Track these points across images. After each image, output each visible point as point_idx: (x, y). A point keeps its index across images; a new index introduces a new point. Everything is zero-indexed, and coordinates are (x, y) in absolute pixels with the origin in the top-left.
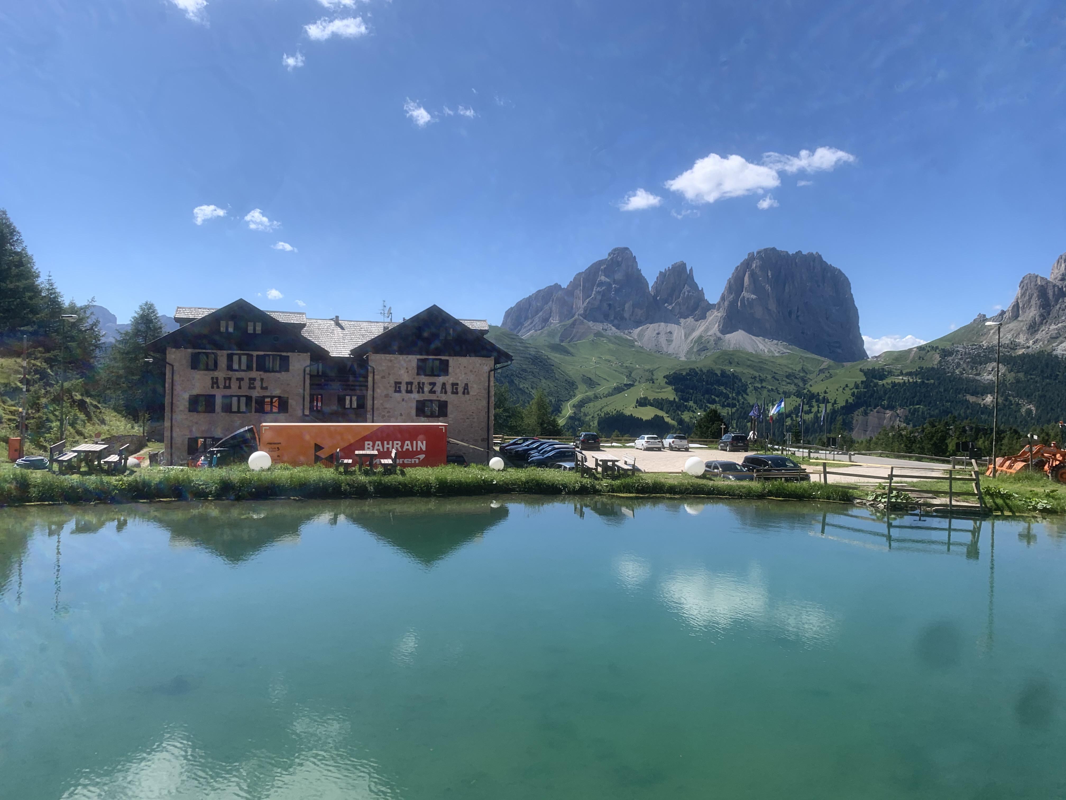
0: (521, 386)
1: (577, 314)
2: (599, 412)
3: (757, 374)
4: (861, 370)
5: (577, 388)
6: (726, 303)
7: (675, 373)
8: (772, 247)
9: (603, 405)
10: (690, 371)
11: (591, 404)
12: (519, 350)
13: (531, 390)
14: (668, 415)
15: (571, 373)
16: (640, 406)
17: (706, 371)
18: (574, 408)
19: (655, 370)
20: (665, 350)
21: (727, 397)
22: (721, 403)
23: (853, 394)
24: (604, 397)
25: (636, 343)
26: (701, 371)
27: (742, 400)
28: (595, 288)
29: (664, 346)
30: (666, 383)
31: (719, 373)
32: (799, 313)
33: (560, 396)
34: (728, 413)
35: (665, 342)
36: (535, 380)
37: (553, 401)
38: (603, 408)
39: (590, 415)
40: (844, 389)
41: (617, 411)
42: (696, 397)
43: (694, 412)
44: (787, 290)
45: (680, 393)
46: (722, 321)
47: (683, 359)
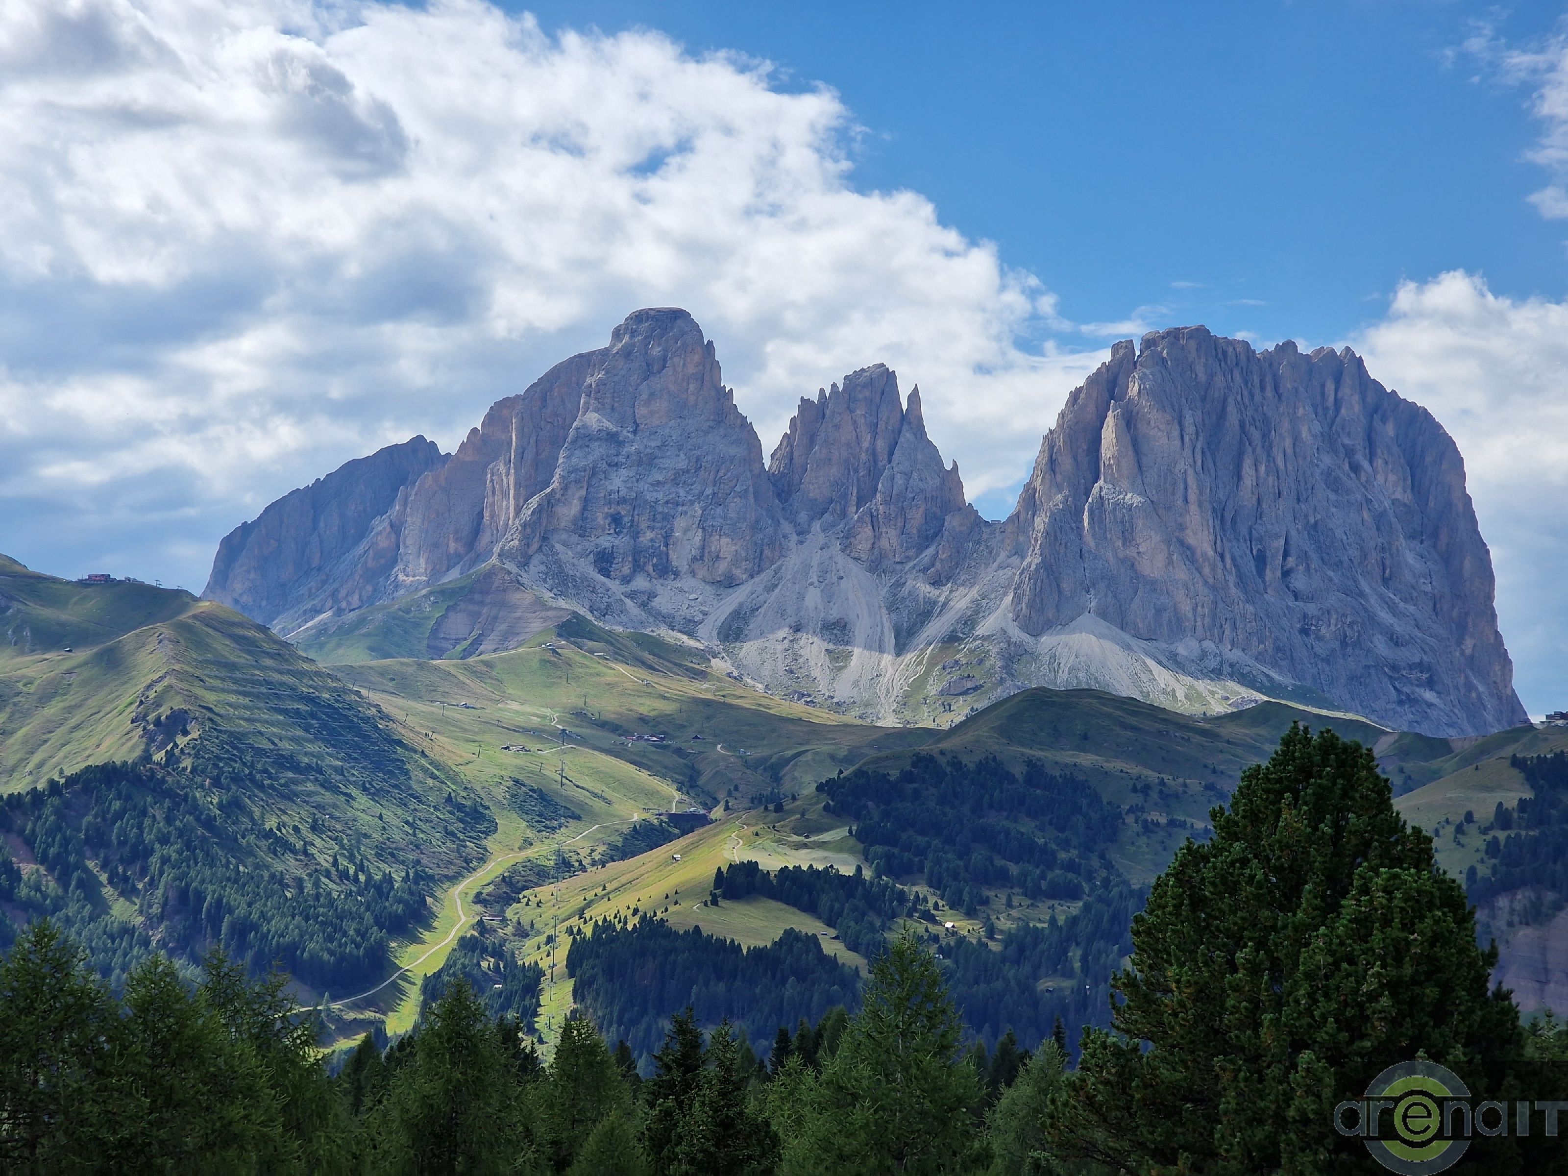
0: (271, 823)
1: (496, 549)
2: (575, 922)
3: (1152, 776)
4: (1517, 763)
5: (492, 829)
6: (1040, 522)
7: (860, 773)
8: (1193, 324)
9: (590, 895)
10: (914, 765)
11: (544, 892)
12: (267, 683)
13: (310, 836)
14: (833, 932)
15: (468, 773)
16: (725, 897)
17: (971, 766)
18: (479, 908)
19: (788, 761)
20: (823, 687)
21: (1048, 860)
22: (1029, 884)
23: (1493, 848)
24: (594, 863)
25: (714, 662)
26: (956, 764)
27: (1104, 873)
28: (562, 454)
29: (816, 673)
30: (827, 808)
31: (1018, 771)
32: (1291, 561)
33: (425, 861)
34: (1053, 921)
35: (824, 658)
36: (328, 797)
37: (397, 877)
38: (589, 904)
39: (539, 933)
40: (1459, 830)
41: (643, 918)
42: (938, 862)
43: (932, 919)
44: (1248, 480)
45: (878, 849)
46: (1026, 588)
47: (889, 721)
